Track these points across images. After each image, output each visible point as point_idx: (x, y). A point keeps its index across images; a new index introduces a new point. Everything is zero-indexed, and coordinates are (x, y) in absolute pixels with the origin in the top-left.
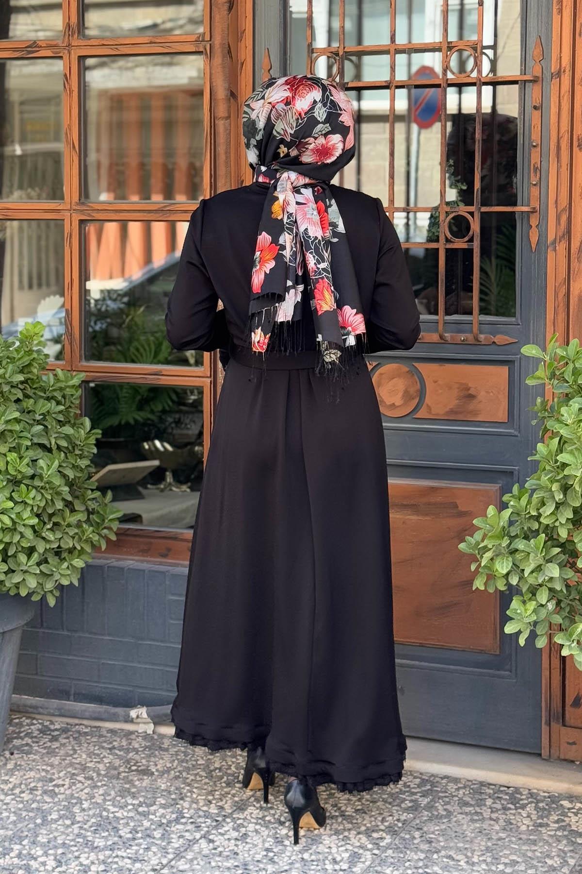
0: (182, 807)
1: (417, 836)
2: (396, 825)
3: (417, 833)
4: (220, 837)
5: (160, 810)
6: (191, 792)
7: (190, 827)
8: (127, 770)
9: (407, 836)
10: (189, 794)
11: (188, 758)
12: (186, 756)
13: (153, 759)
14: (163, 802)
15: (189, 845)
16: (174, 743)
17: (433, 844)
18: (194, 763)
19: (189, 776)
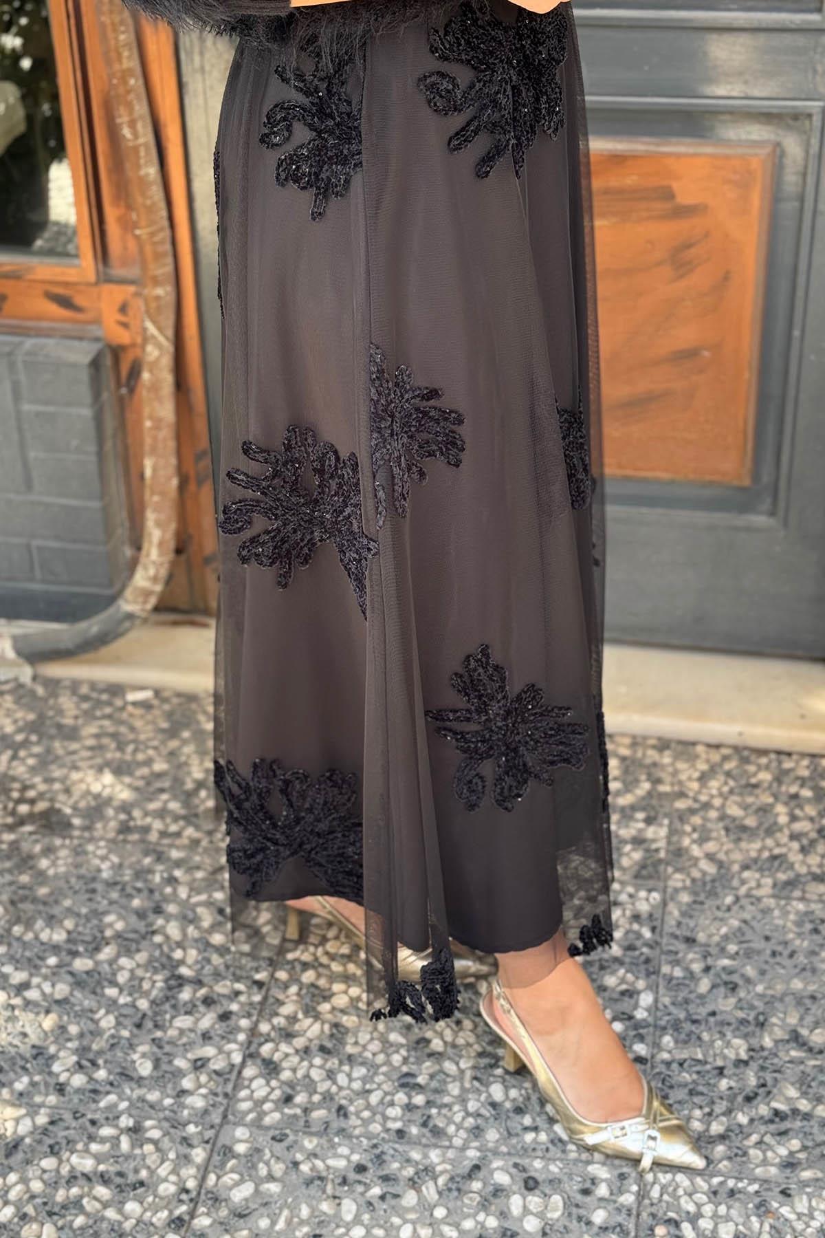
0: (167, 937)
1: (697, 967)
2: (639, 935)
3: (691, 956)
4: (284, 1048)
5: (124, 961)
6: (172, 881)
7: (207, 1021)
8: (10, 820)
9: (678, 972)
10: (168, 890)
11: (128, 757)
12: (121, 747)
13: (57, 773)
14: (120, 926)
15: (226, 1095)
16: (85, 706)
17: (742, 994)
18: (145, 771)
19: (149, 820)
